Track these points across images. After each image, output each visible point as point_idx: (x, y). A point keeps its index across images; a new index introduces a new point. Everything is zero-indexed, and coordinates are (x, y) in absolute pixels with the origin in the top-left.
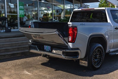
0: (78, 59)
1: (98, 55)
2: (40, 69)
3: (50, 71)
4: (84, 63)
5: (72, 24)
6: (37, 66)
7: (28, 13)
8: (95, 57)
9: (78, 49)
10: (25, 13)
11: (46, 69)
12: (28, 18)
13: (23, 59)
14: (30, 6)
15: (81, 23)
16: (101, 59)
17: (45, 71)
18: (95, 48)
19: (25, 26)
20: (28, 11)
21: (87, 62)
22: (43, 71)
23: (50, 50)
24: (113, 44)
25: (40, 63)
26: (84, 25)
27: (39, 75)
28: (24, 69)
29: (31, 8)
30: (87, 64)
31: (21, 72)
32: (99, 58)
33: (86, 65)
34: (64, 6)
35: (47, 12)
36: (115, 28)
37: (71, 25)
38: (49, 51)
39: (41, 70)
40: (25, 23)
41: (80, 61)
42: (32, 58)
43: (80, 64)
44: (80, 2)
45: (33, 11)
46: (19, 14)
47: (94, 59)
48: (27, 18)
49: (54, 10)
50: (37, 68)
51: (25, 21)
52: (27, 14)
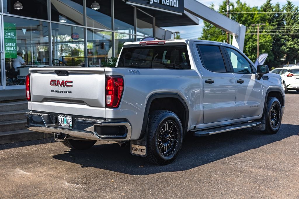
0: (126, 141)
1: (168, 134)
2: (49, 164)
3: (70, 169)
4: (140, 150)
5: (113, 72)
6: (43, 160)
7: (26, 48)
8: (162, 139)
9: (125, 120)
10: (20, 48)
11: (62, 165)
12: (27, 61)
13: (12, 149)
14: (31, 32)
15: (132, 69)
16: (176, 142)
17: (61, 168)
18: (161, 119)
19: (18, 78)
20: (26, 44)
21: (144, 148)
22: (56, 168)
23: (71, 125)
24: (202, 113)
25: (51, 155)
26: (139, 73)
27: (48, 175)
28: (15, 165)
29: (34, 37)
30: (145, 151)
31: (9, 172)
32: (171, 141)
33: (144, 154)
34: (113, 33)
35: (77, 48)
36: (206, 82)
37: (111, 74)
38: (69, 126)
39: (52, 166)
40: (18, 73)
41: (133, 146)
42: (33, 146)
43: (132, 151)
44: (152, 23)
45: (39, 43)
46: (4, 52)
47: (160, 143)
48: (23, 61)
49: (90, 41)
50: (43, 164)
51: (18, 68)
52: (23, 51)
